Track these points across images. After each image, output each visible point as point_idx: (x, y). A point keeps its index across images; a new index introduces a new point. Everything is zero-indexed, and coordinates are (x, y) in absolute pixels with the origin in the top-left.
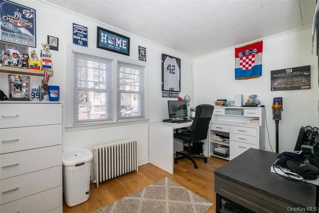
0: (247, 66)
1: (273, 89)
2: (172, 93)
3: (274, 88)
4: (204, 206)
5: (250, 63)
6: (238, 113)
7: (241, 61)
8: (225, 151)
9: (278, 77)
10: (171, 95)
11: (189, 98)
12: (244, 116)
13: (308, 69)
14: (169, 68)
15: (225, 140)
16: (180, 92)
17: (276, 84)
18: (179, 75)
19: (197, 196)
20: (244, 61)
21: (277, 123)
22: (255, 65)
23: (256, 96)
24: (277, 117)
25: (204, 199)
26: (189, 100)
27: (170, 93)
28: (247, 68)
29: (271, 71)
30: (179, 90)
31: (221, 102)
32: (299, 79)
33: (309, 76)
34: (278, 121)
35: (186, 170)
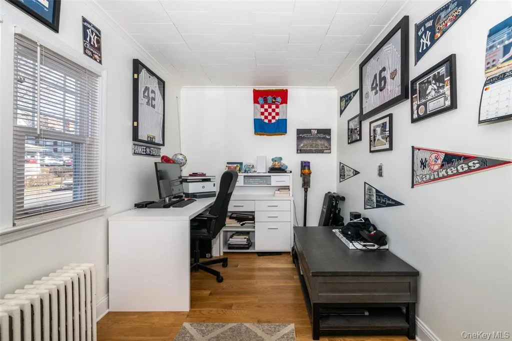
0: (270, 118)
1: (299, 152)
2: (150, 147)
3: (300, 150)
4: (287, 334)
5: (273, 114)
6: (262, 182)
7: (262, 110)
8: (246, 239)
9: (304, 138)
10: (148, 150)
11: (185, 158)
12: (272, 185)
13: (328, 132)
14: (146, 94)
15: (244, 224)
16: (163, 145)
17: (302, 145)
18: (162, 113)
19: (266, 326)
20: (266, 110)
21: (306, 191)
22: (280, 118)
23: (281, 159)
24: (306, 184)
25: (278, 324)
26: (184, 161)
27: (147, 147)
28: (270, 121)
29: (297, 129)
30: (161, 143)
31: (237, 166)
32: (322, 142)
33: (329, 140)
34: (307, 189)
35: (209, 292)
